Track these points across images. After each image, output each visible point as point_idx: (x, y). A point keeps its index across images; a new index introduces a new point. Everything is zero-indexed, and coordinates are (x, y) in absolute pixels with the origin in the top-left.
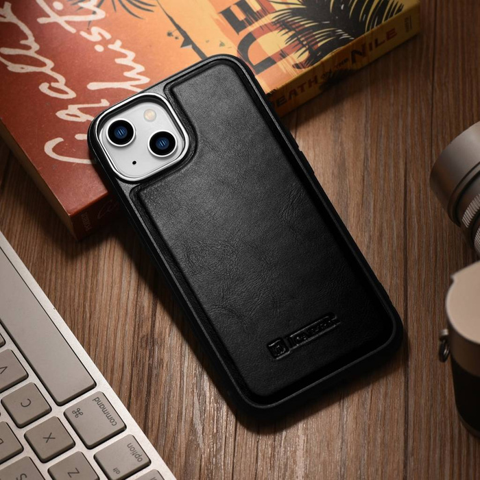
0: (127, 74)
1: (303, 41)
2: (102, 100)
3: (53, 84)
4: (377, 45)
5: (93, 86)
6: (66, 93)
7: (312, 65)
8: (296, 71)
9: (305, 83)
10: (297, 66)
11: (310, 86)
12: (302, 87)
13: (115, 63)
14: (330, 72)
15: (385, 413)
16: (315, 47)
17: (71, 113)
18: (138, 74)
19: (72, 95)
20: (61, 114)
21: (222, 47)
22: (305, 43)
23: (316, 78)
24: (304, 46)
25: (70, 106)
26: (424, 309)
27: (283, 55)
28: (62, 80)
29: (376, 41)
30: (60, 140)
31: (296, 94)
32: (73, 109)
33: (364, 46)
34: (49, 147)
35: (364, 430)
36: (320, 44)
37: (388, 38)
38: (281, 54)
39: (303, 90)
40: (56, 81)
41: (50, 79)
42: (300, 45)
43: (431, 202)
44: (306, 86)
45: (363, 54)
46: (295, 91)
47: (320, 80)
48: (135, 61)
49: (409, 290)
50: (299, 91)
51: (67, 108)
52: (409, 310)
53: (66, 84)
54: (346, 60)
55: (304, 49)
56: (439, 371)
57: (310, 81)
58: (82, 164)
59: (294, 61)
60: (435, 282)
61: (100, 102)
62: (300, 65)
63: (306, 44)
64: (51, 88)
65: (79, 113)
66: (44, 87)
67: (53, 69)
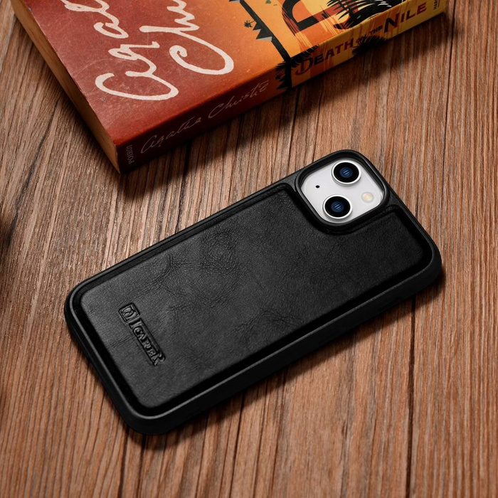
0: (177, 21)
1: (344, 4)
2: (153, 42)
3: (107, 24)
4: (408, 17)
5: (145, 29)
6: (119, 33)
7: (352, 26)
8: (337, 31)
9: (342, 45)
10: (338, 26)
11: (346, 48)
12: (339, 48)
13: (168, 10)
14: (365, 37)
15: (388, 446)
16: (356, 11)
17: (122, 52)
18: (188, 21)
19: (124, 35)
20: (113, 52)
21: (268, 4)
22: (346, 6)
23: (352, 40)
24: (345, 9)
25: (122, 45)
26: (430, 342)
27: (325, 15)
28: (116, 21)
29: (409, 12)
30: (110, 75)
31: (333, 54)
32: (125, 48)
33: (398, 15)
34: (99, 81)
35: (367, 461)
36: (359, 9)
37: (419, 12)
38: (323, 15)
39: (339, 52)
40: (110, 21)
41: (104, 20)
42: (341, 8)
43: (441, 238)
44: (342, 47)
45: (395, 24)
46: (332, 51)
47: (355, 44)
48: (185, 9)
49: (416, 321)
50: (335, 51)
51: (119, 47)
52: (416, 342)
53: (120, 25)
54: (380, 28)
55: (345, 12)
56: (444, 407)
57: (346, 43)
58: (131, 99)
59: (336, 22)
60: (442, 316)
61: (151, 44)
62: (341, 26)
63: (347, 8)
64: (105, 27)
65: (130, 52)
66: (98, 27)
67: (107, 11)
